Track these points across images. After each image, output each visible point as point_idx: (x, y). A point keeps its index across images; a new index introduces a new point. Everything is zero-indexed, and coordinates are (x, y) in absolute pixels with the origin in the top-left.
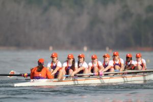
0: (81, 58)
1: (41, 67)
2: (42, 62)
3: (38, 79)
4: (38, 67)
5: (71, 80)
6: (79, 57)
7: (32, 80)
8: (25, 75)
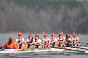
0: (37, 37)
1: (10, 42)
2: (11, 39)
3: (9, 49)
4: (9, 42)
5: (30, 49)
6: (36, 36)
7: (5, 50)
8: (2, 46)
